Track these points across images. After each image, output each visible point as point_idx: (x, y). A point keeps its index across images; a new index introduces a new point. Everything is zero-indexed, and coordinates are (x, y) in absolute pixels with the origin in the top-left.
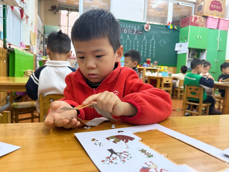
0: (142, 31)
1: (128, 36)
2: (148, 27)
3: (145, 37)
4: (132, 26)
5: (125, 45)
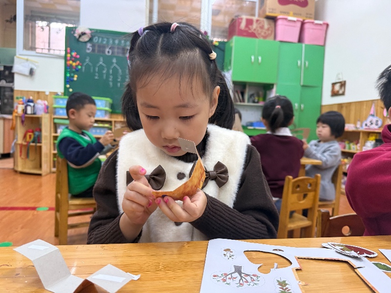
1: (114, 60)
5: (108, 77)
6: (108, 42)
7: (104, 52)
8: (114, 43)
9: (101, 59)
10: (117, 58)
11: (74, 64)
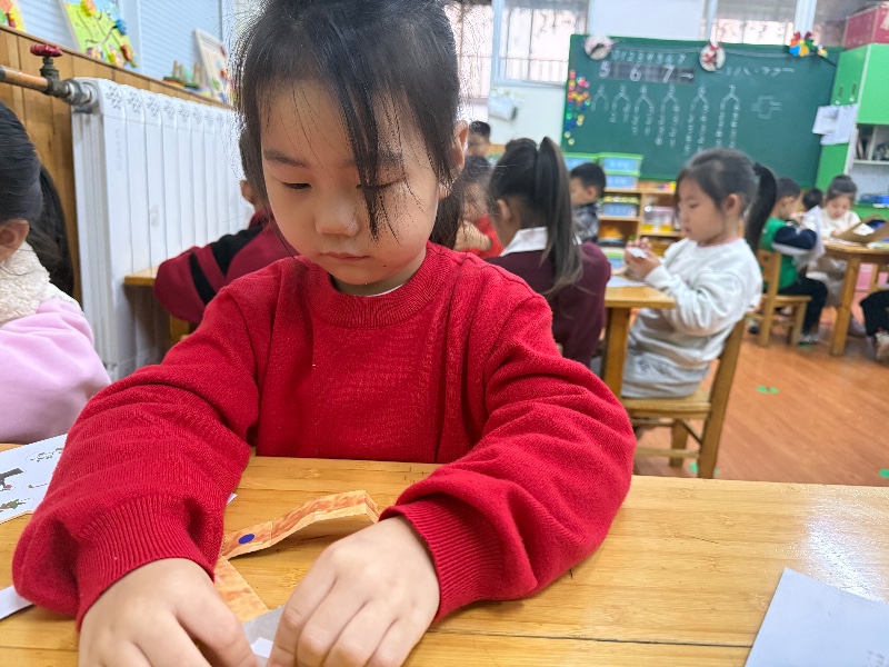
0: (691, 72)
1: (644, 90)
2: (715, 56)
3: (702, 91)
4: (660, 57)
5: (631, 119)
6: (636, 58)
7: (628, 75)
8: (645, 59)
9: (623, 88)
10: (650, 85)
11: (579, 98)
